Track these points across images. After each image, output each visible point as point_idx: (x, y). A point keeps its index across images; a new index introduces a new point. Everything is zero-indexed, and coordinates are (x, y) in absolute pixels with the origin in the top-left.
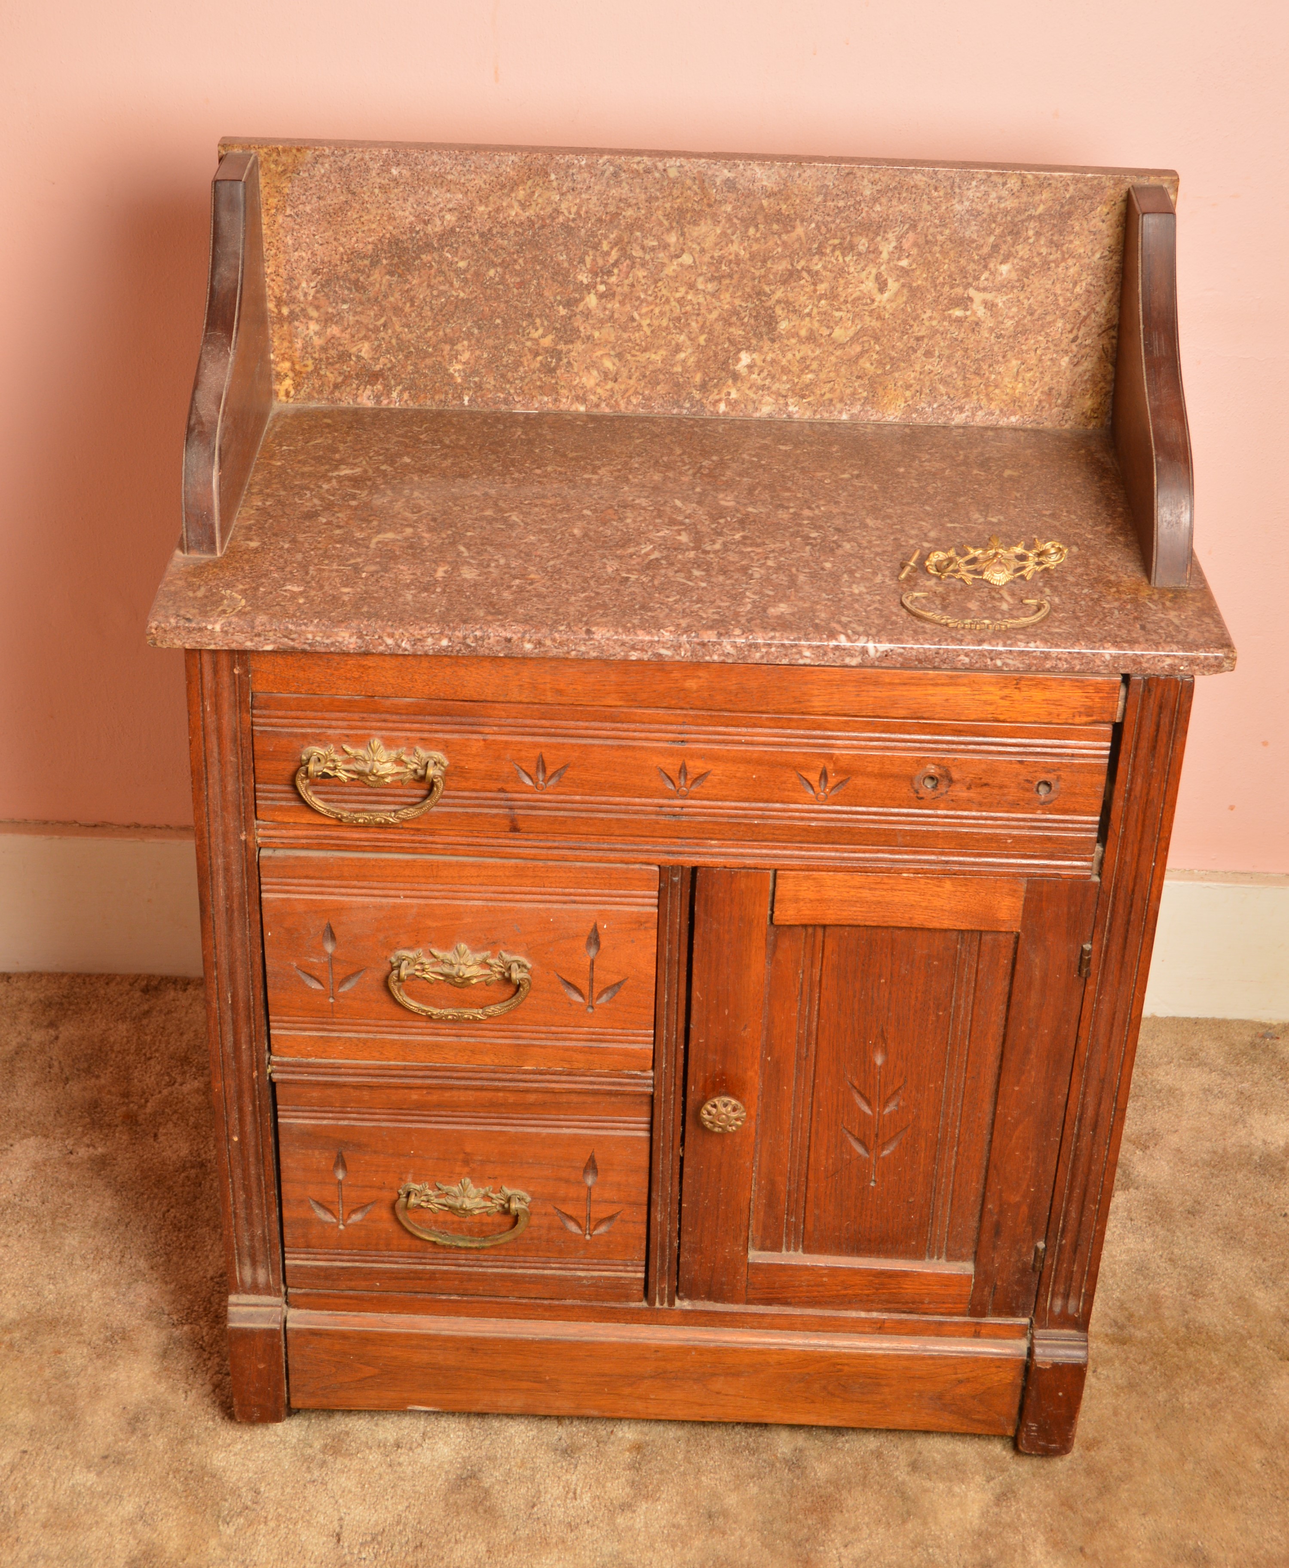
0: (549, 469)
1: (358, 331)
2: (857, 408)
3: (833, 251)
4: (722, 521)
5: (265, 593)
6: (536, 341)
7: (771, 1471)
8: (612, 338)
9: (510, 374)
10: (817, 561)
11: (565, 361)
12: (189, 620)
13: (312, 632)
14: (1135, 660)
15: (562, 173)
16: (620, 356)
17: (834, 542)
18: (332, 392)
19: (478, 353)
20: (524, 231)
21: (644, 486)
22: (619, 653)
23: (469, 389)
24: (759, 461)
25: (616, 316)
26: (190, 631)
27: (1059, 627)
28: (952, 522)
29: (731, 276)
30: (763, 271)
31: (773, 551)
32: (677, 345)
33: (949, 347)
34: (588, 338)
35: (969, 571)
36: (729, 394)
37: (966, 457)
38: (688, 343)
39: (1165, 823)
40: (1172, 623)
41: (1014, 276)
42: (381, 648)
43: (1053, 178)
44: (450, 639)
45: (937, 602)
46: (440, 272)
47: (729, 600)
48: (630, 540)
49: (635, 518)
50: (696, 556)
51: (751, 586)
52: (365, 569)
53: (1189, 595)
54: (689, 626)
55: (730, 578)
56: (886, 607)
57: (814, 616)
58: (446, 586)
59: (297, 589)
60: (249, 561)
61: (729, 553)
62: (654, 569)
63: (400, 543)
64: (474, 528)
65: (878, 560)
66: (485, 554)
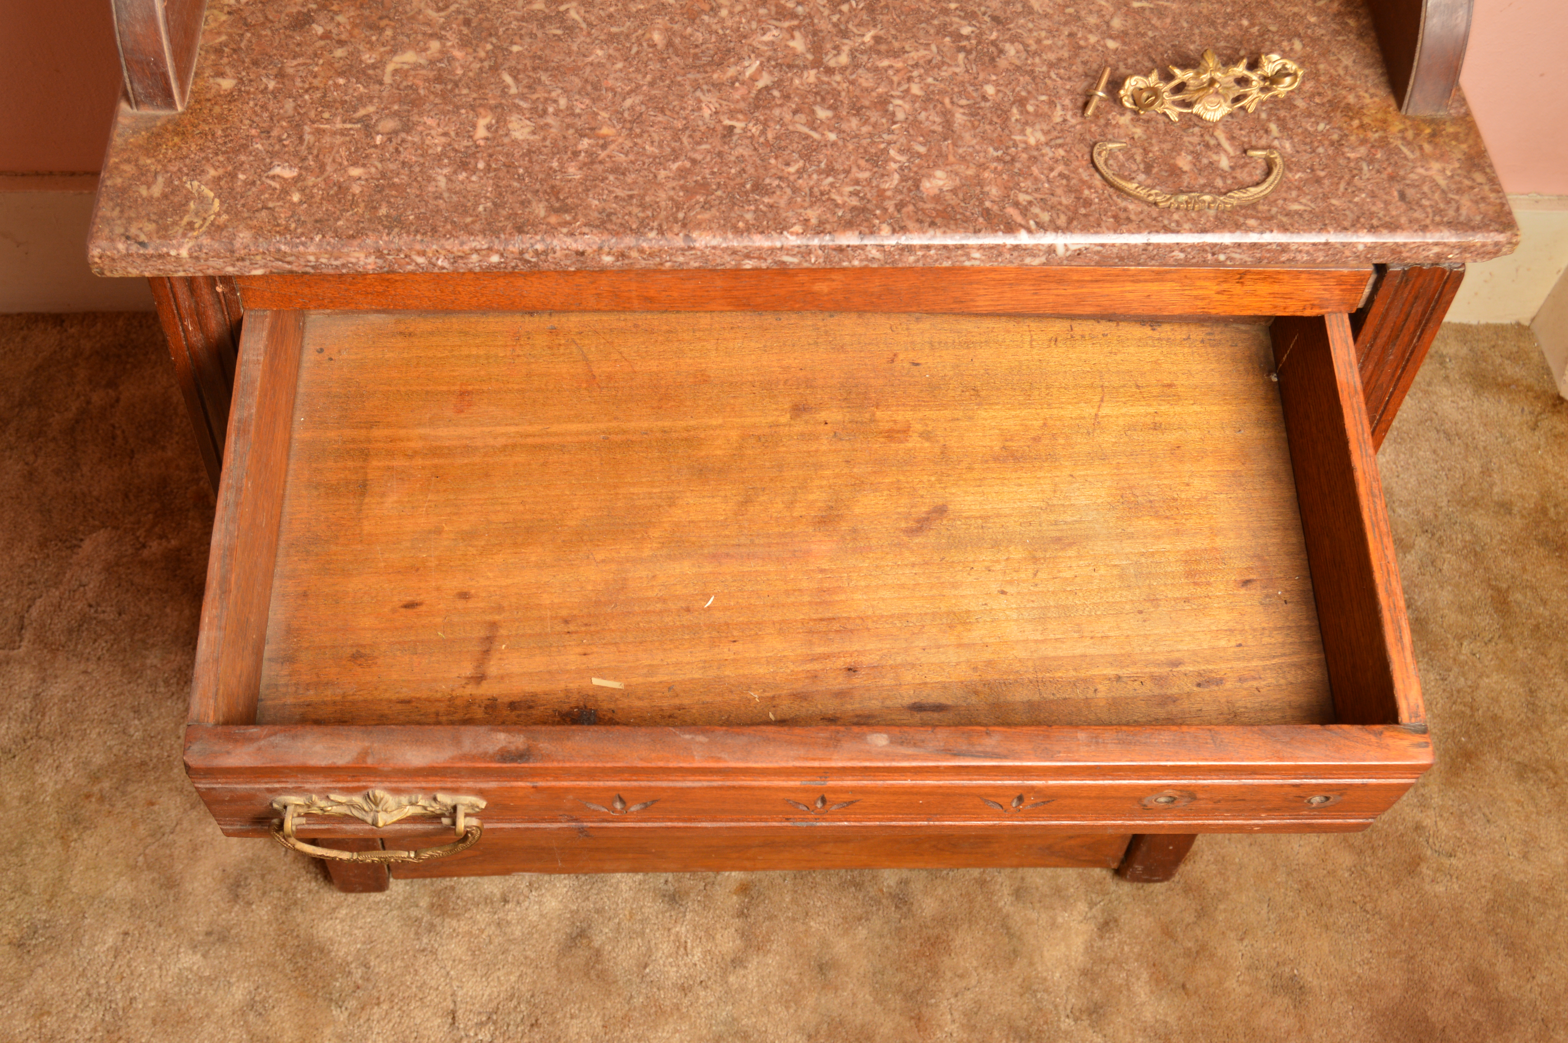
4: (845, 8)
5: (245, 182)
7: (878, 910)
10: (977, 85)
12: (142, 244)
13: (314, 254)
14: (1396, 250)
17: (993, 43)
22: (730, 262)
26: (146, 258)
27: (1296, 200)
31: (916, 65)
35: (1174, 103)
39: (1391, 407)
40: (1437, 185)
42: (410, 268)
44: (502, 255)
45: (1139, 158)
47: (868, 166)
48: (729, 50)
49: (732, 6)
50: (818, 78)
51: (895, 137)
52: (380, 128)
53: (1451, 129)
54: (821, 223)
55: (866, 122)
56: (1074, 171)
57: (982, 193)
58: (491, 156)
59: (288, 173)
60: (221, 118)
61: (860, 71)
62: (765, 107)
63: (424, 72)
64: (521, 37)
65: (1054, 76)
66: (539, 88)
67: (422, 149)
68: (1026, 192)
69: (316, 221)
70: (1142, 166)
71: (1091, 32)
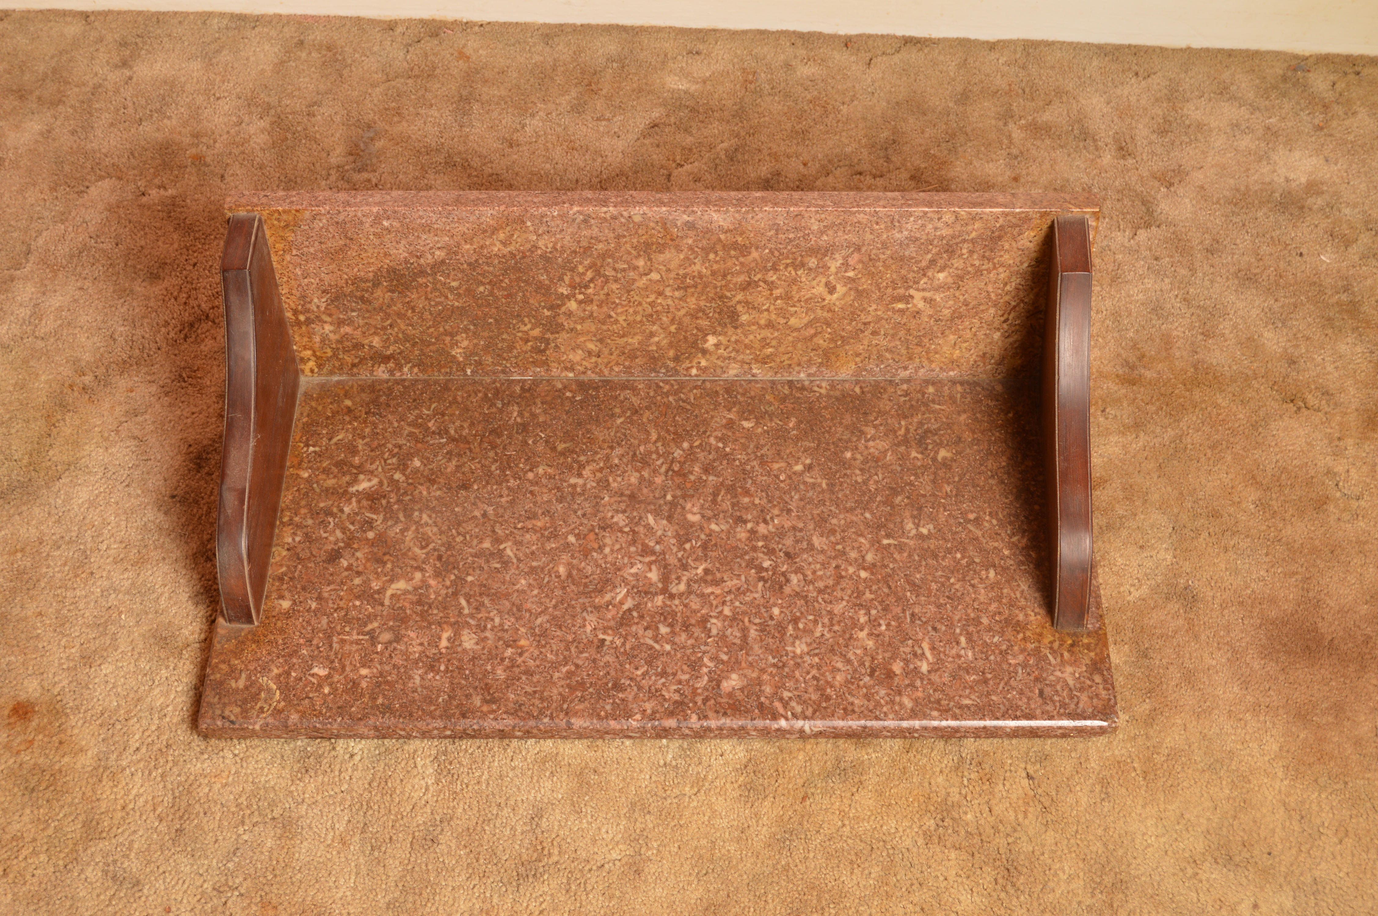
0: (541, 470)
1: (368, 329)
2: (813, 370)
3: (786, 268)
4: (687, 546)
5: (296, 679)
6: (526, 333)
8: (593, 329)
9: (505, 355)
10: (768, 608)
11: (553, 345)
12: (232, 722)
15: (537, 221)
16: (601, 341)
17: (783, 574)
18: (351, 369)
19: (475, 341)
20: (507, 261)
21: (622, 495)
23: (471, 364)
24: (724, 448)
25: (595, 315)
26: (234, 730)
27: (968, 697)
28: (888, 536)
29: (695, 286)
30: (723, 282)
31: (730, 592)
32: (651, 332)
33: (892, 328)
34: (572, 330)
36: (699, 363)
37: (907, 430)
38: (661, 331)
40: (1067, 684)
41: (950, 280)
43: (985, 213)
44: (452, 731)
45: (867, 664)
46: (435, 289)
47: (689, 670)
48: (607, 580)
49: (613, 545)
50: (663, 602)
51: (708, 648)
52: (380, 639)
53: (1086, 641)
54: (654, 712)
55: (691, 637)
56: (823, 675)
57: (760, 690)
58: (449, 661)
59: (322, 672)
60: (282, 631)
61: (692, 597)
62: (627, 625)
63: (410, 596)
64: (474, 569)
65: (820, 600)
66: (483, 609)
67: (406, 655)
68: (789, 691)
69: (339, 708)
70: (868, 671)
71: (851, 564)
